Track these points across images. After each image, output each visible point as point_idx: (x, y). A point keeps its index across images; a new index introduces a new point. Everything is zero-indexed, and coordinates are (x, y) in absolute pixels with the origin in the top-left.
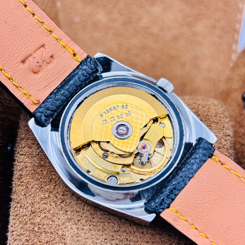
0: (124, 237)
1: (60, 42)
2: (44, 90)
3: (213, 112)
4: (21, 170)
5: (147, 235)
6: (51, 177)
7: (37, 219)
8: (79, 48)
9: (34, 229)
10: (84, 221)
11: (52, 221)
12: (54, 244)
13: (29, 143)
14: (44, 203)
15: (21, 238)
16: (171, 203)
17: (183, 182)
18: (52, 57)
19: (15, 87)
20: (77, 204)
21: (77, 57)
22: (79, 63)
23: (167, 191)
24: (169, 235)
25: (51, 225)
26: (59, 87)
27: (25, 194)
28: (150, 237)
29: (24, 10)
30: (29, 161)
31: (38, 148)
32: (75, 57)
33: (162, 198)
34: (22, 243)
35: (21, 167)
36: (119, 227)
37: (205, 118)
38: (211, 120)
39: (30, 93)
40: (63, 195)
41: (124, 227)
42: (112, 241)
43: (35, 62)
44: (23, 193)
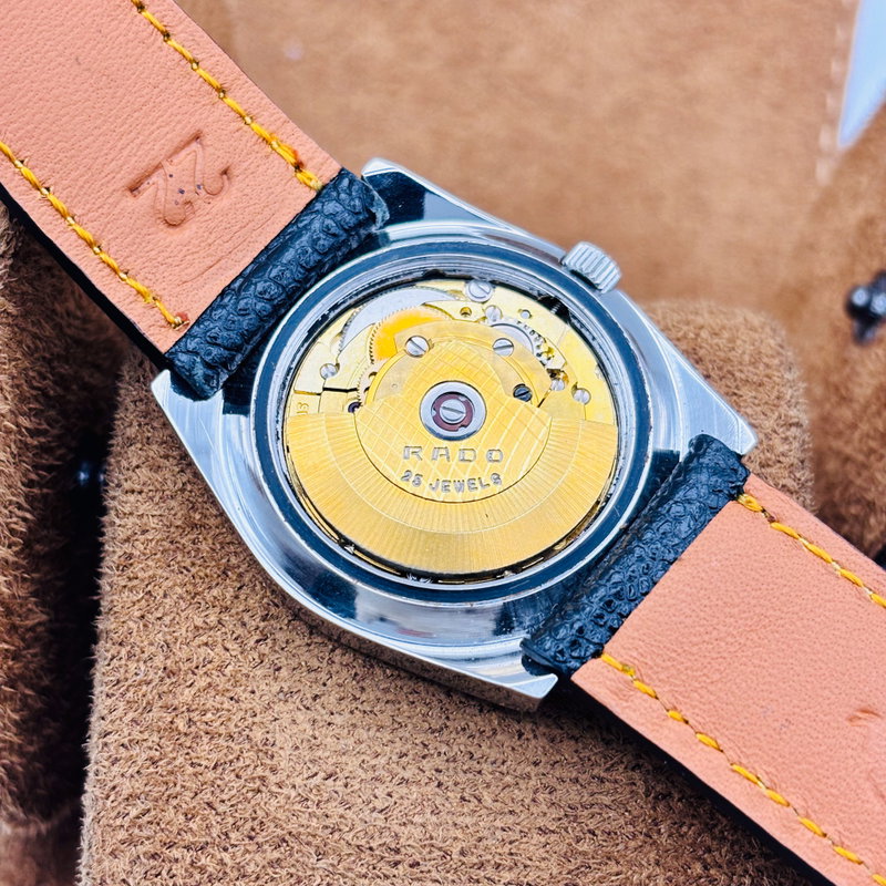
0: (462, 748)
1: (253, 125)
2: (201, 280)
3: (744, 349)
4: (127, 540)
5: (533, 742)
6: (224, 561)
7: (182, 694)
8: (315, 145)
9: (173, 727)
10: (333, 699)
11: (232, 699)
12: (237, 771)
13: (151, 454)
14: (206, 644)
15: (134, 753)
16: (607, 642)
17: (646, 574)
18: (225, 172)
19: (108, 270)
21: (308, 172)
22: (313, 194)
23: (594, 605)
24: (603, 740)
25: (229, 710)
26: (248, 271)
27: (143, 617)
28: (544, 748)
29: (136, 21)
30: (155, 513)
31: (182, 471)
32: (299, 175)
33: (576, 626)
34: (137, 769)
35: (129, 532)
36: (444, 717)
37: (720, 369)
38: (738, 374)
39: (158, 289)
40: (264, 619)
41: (458, 716)
42: (424, 762)
43: (173, 191)
44: (137, 614)
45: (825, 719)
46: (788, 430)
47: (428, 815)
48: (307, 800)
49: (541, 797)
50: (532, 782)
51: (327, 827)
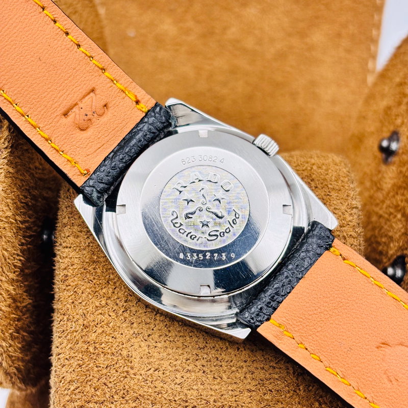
0: (213, 356)
2: (95, 154)
4: (65, 269)
5: (244, 352)
6: (107, 277)
7: (91, 336)
8: (144, 92)
9: (88, 350)
10: (156, 336)
11: (113, 337)
12: (116, 369)
13: (74, 230)
14: (101, 314)
15: (71, 362)
16: (272, 314)
17: (289, 284)
19: (55, 151)
20: (145, 312)
21: (141, 105)
22: (144, 114)
23: (266, 297)
25: (112, 342)
26: (116, 149)
27: (73, 302)
28: (249, 354)
29: (65, 40)
30: (77, 256)
31: (88, 238)
32: (138, 106)
33: (259, 307)
34: (73, 369)
35: (66, 265)
36: (205, 342)
37: (322, 183)
38: (330, 186)
39: (77, 158)
40: (126, 302)
41: (211, 342)
42: (197, 362)
44: (71, 301)
45: (366, 347)
46: (352, 210)
47: (199, 385)
48: (147, 380)
49: (248, 376)
50: (244, 370)
51: (156, 392)
